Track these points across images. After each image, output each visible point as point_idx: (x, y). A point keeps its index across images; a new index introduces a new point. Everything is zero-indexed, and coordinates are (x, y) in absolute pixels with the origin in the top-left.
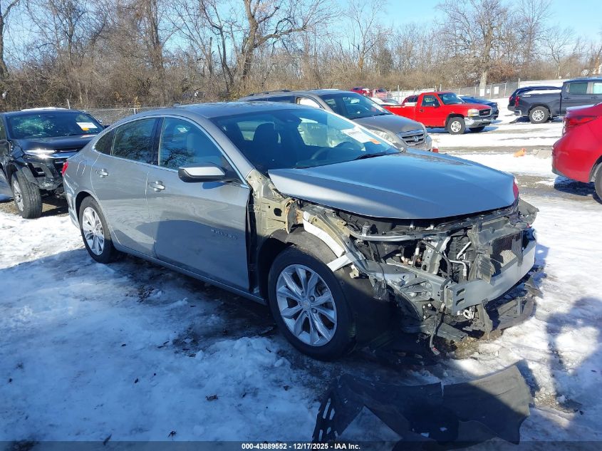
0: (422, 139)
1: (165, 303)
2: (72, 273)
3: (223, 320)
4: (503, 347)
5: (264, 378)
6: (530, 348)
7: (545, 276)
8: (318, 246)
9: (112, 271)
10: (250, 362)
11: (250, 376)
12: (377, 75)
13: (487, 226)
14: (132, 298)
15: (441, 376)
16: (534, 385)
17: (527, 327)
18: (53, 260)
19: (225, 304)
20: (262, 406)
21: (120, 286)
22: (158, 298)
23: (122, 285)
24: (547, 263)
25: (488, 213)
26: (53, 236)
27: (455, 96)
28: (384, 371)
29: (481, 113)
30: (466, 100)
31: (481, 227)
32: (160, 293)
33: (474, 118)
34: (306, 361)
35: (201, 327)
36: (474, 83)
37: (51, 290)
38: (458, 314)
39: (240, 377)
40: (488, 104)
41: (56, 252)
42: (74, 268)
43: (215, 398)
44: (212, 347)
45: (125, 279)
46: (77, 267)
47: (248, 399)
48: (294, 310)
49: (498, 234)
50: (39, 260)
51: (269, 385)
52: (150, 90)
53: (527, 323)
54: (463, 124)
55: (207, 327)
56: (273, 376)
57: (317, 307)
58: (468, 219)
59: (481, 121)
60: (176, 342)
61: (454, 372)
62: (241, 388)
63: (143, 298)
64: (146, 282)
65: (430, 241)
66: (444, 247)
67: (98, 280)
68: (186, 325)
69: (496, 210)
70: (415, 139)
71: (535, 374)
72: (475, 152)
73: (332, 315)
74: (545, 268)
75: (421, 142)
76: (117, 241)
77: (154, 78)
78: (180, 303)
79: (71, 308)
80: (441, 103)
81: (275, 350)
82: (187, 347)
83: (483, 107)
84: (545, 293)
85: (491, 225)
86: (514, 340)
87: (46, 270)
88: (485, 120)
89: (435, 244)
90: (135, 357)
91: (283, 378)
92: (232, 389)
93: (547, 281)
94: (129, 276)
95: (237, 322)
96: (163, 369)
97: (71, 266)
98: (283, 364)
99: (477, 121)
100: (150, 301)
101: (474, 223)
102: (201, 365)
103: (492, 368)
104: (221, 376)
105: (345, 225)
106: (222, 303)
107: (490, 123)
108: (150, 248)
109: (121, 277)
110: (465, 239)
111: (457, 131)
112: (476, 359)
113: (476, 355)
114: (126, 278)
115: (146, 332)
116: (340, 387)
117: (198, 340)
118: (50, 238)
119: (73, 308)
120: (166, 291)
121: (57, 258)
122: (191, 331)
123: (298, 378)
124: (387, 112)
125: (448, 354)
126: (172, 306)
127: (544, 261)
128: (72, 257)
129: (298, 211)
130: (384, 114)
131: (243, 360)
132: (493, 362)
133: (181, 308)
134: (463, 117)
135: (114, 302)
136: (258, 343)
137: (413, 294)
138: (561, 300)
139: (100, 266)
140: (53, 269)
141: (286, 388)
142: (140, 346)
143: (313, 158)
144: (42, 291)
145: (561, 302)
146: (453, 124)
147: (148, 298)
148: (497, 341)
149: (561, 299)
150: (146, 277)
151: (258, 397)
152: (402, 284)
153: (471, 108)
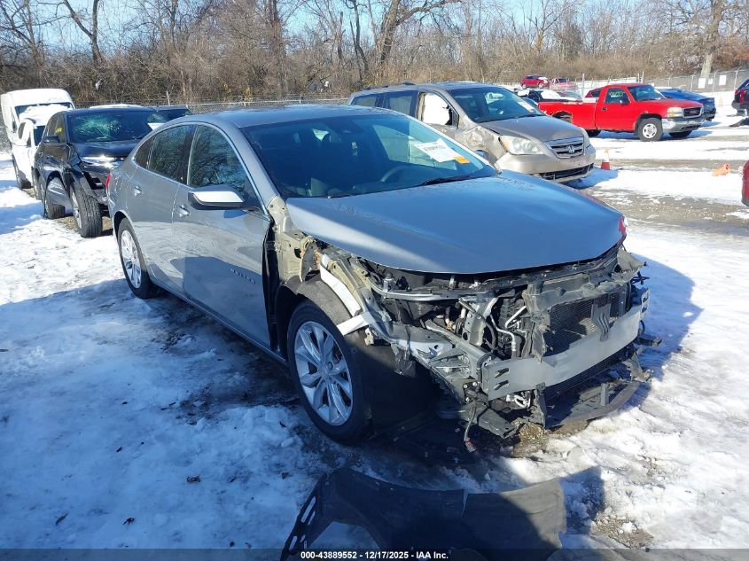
0: (580, 150)
1: (192, 353)
2: (106, 308)
3: (247, 380)
4: (578, 446)
5: (263, 459)
6: (614, 450)
7: (679, 350)
8: (331, 301)
9: (148, 308)
10: (253, 438)
11: (249, 456)
12: (559, 59)
13: (553, 286)
14: (157, 344)
15: (480, 479)
16: (598, 503)
17: (622, 421)
18: (91, 290)
19: (259, 360)
20: (247, 496)
21: (150, 328)
22: (186, 346)
23: (154, 327)
24: (690, 331)
25: (557, 268)
26: (104, 261)
27: (652, 89)
28: (412, 465)
29: (687, 112)
30: (668, 95)
31: (541, 287)
32: (189, 340)
33: (676, 119)
34: (323, 442)
35: (219, 388)
36: (692, 70)
37: (75, 327)
38: (508, 399)
39: (237, 456)
40: (700, 101)
41: (98, 281)
42: (109, 303)
43: (197, 480)
44: (222, 414)
45: (159, 320)
46: (113, 301)
47: (235, 486)
48: (313, 377)
49: (569, 296)
50: (76, 290)
51: (266, 470)
52: (266, 79)
53: (624, 416)
54: (659, 127)
55: (227, 388)
56: (275, 459)
57: (334, 376)
58: (523, 276)
59: (685, 123)
60: (184, 404)
61: (501, 474)
62: (232, 470)
63: (170, 346)
64: (181, 325)
65: (472, 302)
66: (488, 310)
67: (128, 319)
68: (204, 383)
69: (572, 264)
70: (569, 149)
71: (606, 488)
72: (662, 167)
73: (348, 388)
74: (685, 339)
75: (579, 153)
76: (152, 273)
77: (269, 65)
78: (206, 355)
79: (84, 352)
80: (631, 99)
81: (290, 425)
82: (194, 411)
83: (690, 105)
84: (667, 374)
85: (559, 284)
86: (598, 437)
87: (78, 303)
88: (692, 122)
89: (477, 307)
90: (131, 419)
91: (286, 462)
92: (221, 470)
93: (679, 357)
94: (167, 315)
95: (265, 383)
96: (153, 437)
97: (108, 300)
98: (292, 445)
99: (679, 123)
100: (175, 349)
101: (531, 281)
102: (197, 436)
103: (551, 474)
104: (214, 452)
105: (366, 276)
106: (257, 358)
107: (698, 126)
108: (180, 285)
109: (155, 317)
110: (519, 301)
111: (651, 136)
112: (534, 459)
113: (539, 454)
114: (161, 318)
115: (155, 388)
116: (327, 483)
117: (211, 403)
118: (99, 263)
119: (85, 352)
120: (198, 339)
121: (96, 289)
122: (207, 391)
123: (306, 464)
124: (538, 113)
125: (502, 449)
126: (197, 357)
127: (688, 328)
128: (113, 289)
129: (318, 253)
130: (532, 116)
131: (245, 436)
132: (557, 466)
133: (207, 360)
134: (660, 118)
135: (135, 348)
136: (273, 414)
137: (447, 369)
138: (686, 386)
139: (138, 301)
140: (88, 302)
141: (285, 476)
142: (140, 406)
143: (383, 180)
144: (63, 329)
145: (684, 389)
146: (646, 127)
147: (175, 346)
148: (573, 438)
149: (687, 383)
150: (183, 319)
151: (249, 483)
152: (432, 356)
153: (672, 105)
